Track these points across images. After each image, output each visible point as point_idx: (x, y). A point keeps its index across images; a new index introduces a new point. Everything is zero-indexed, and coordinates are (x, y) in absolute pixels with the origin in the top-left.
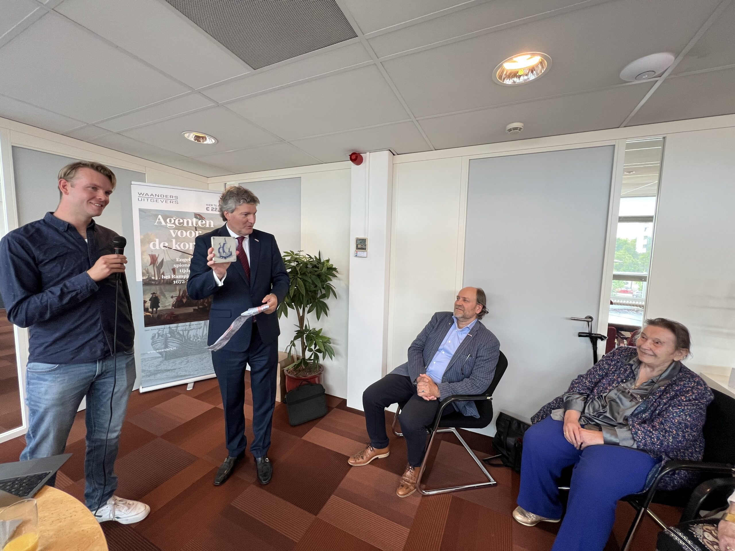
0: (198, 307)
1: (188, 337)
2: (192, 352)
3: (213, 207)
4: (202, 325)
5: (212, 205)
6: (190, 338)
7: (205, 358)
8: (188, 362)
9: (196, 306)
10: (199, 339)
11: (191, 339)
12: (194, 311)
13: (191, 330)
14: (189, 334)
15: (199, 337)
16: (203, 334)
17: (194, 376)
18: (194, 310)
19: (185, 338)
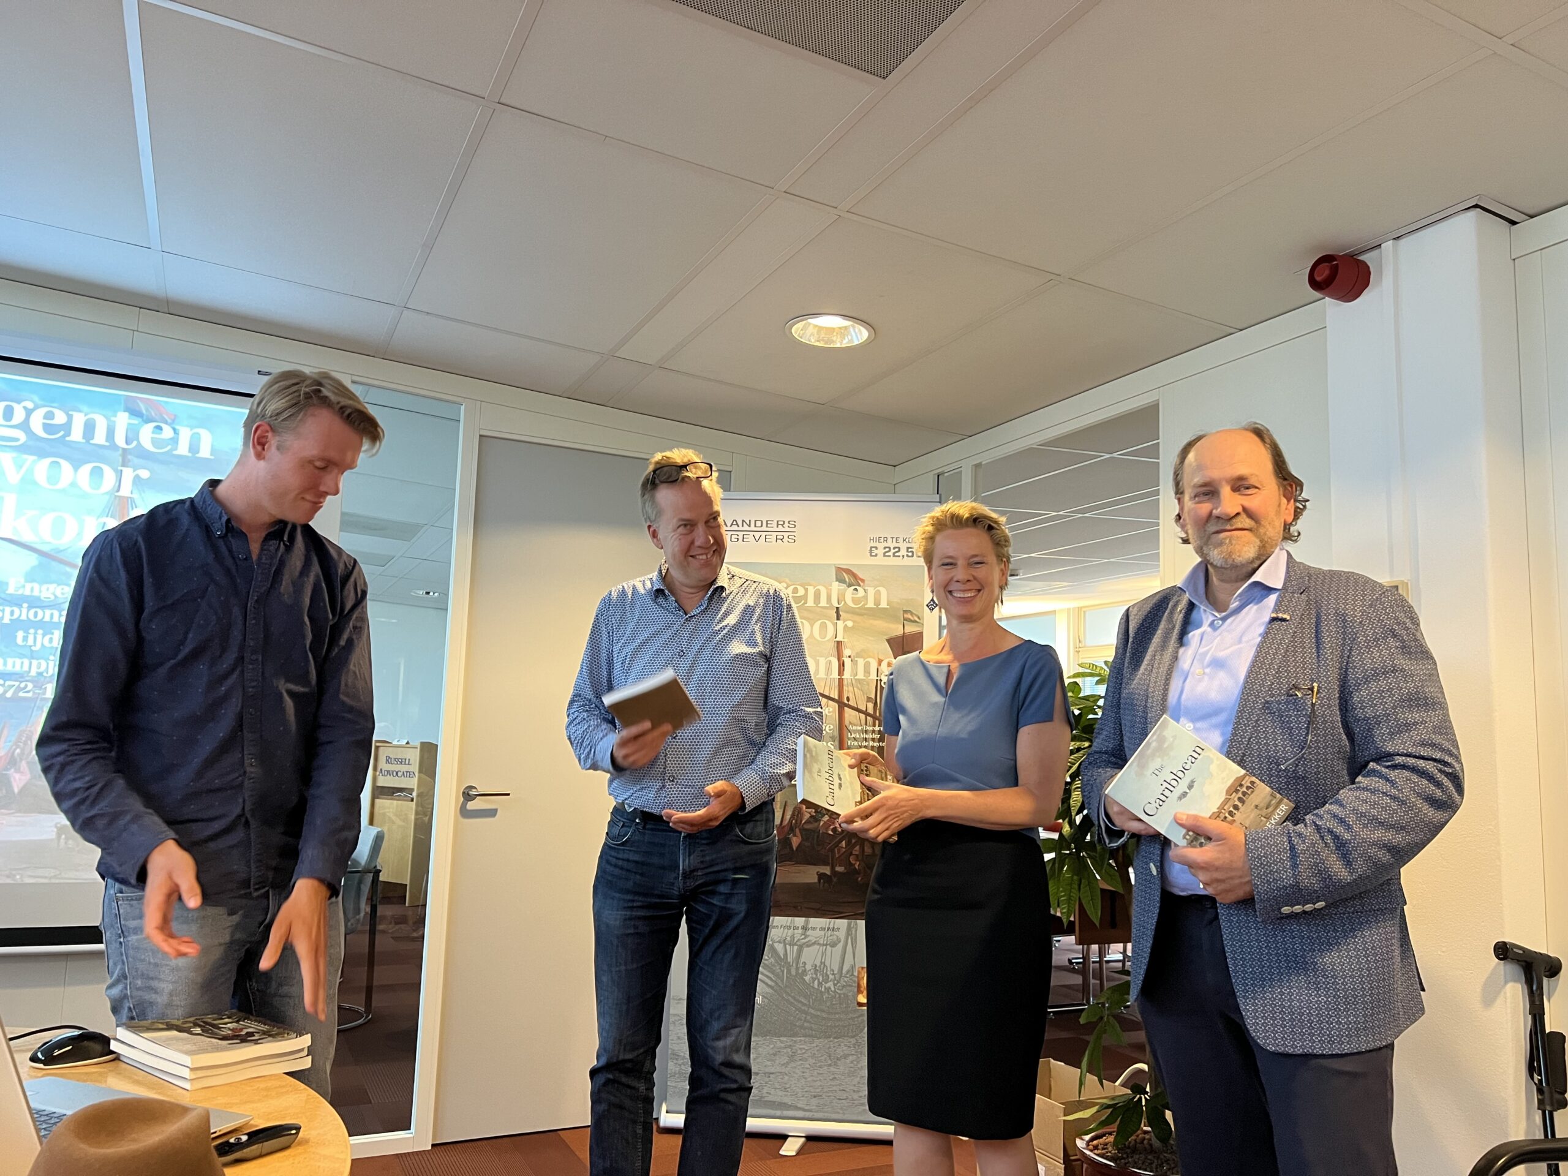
0: (833, 869)
1: (797, 968)
2: (806, 1024)
3: (890, 544)
4: (842, 934)
5: (886, 539)
6: (804, 972)
7: (846, 1056)
8: (792, 1058)
9: (825, 863)
10: (830, 984)
11: (807, 978)
12: (819, 880)
13: (809, 945)
14: (802, 959)
15: (831, 977)
16: (841, 968)
17: (808, 1114)
18: (821, 876)
19: (789, 971)
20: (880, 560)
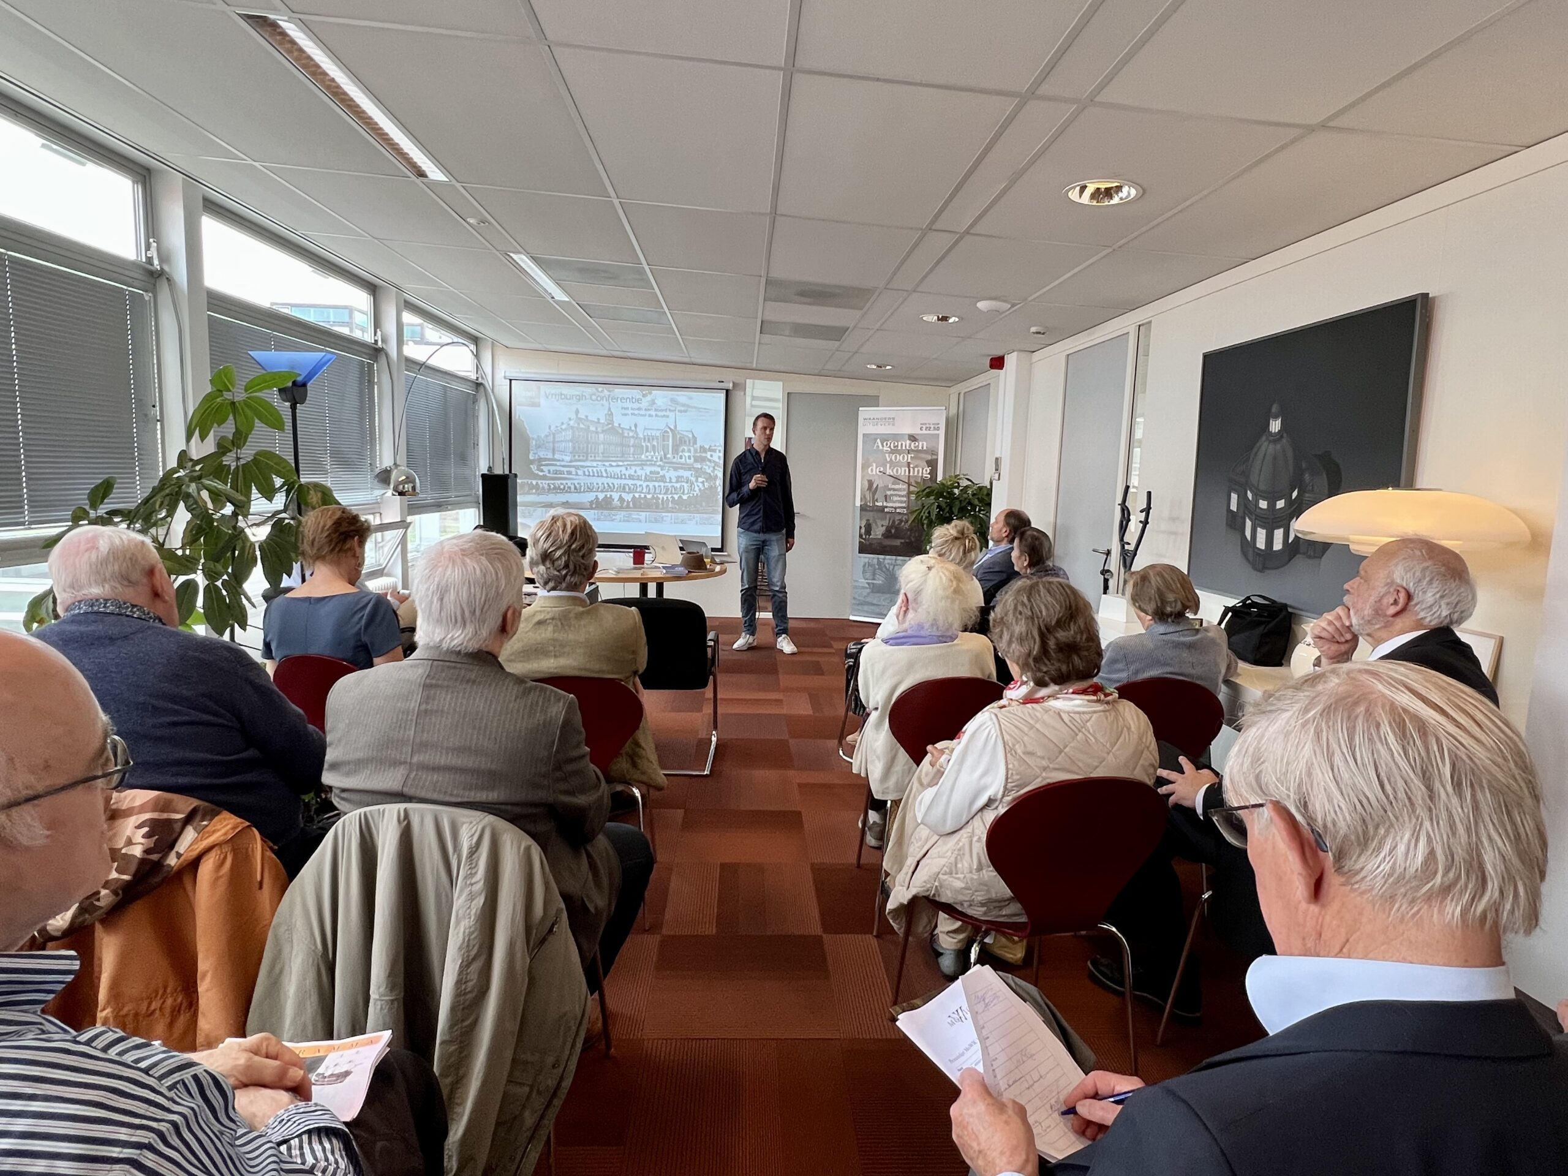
3: (928, 425)
20: (924, 432)
